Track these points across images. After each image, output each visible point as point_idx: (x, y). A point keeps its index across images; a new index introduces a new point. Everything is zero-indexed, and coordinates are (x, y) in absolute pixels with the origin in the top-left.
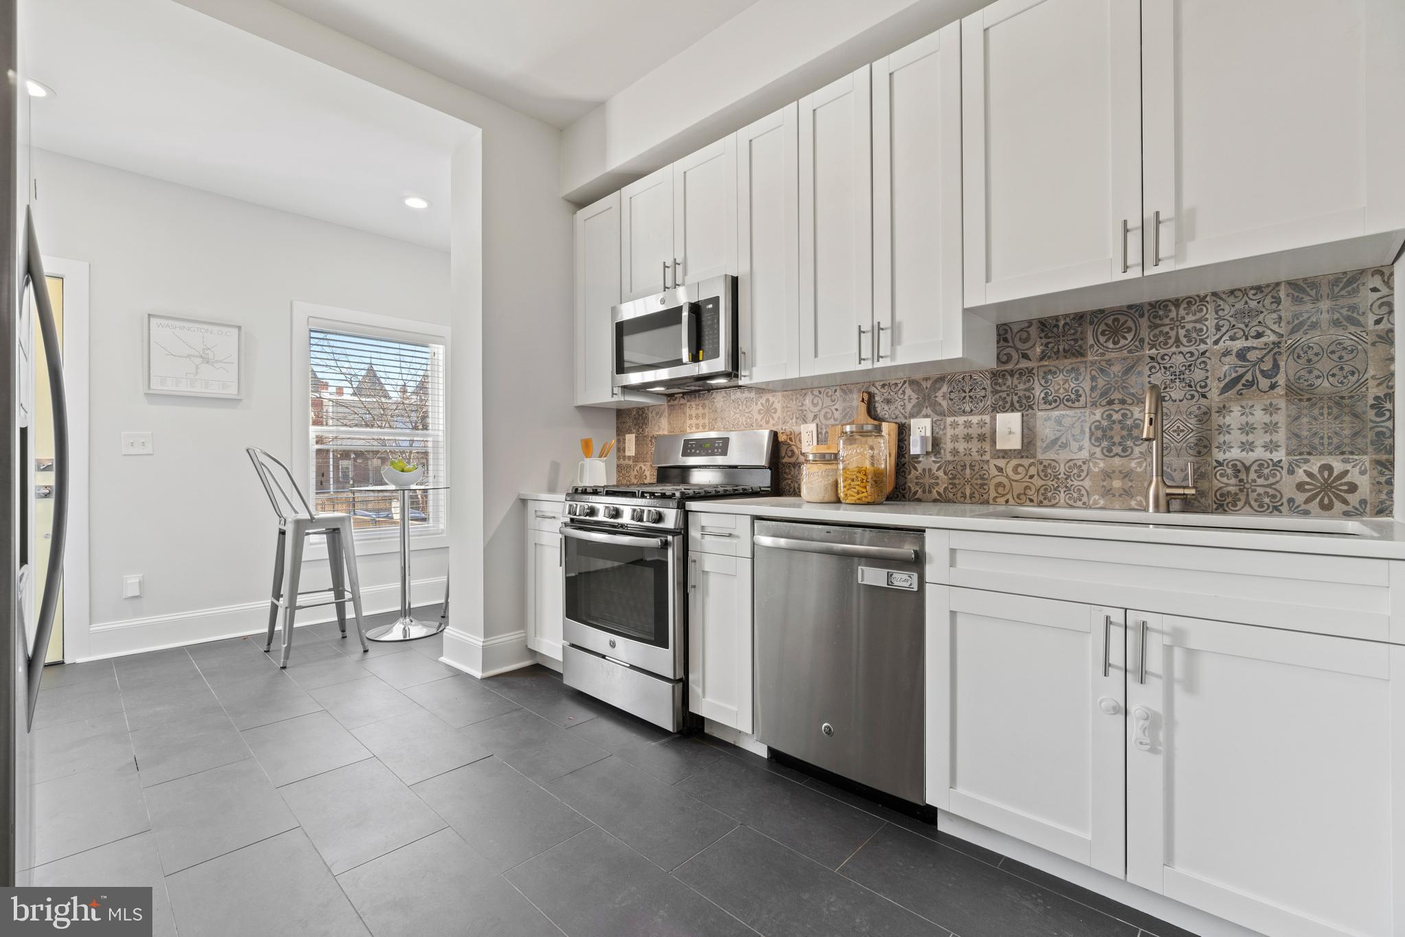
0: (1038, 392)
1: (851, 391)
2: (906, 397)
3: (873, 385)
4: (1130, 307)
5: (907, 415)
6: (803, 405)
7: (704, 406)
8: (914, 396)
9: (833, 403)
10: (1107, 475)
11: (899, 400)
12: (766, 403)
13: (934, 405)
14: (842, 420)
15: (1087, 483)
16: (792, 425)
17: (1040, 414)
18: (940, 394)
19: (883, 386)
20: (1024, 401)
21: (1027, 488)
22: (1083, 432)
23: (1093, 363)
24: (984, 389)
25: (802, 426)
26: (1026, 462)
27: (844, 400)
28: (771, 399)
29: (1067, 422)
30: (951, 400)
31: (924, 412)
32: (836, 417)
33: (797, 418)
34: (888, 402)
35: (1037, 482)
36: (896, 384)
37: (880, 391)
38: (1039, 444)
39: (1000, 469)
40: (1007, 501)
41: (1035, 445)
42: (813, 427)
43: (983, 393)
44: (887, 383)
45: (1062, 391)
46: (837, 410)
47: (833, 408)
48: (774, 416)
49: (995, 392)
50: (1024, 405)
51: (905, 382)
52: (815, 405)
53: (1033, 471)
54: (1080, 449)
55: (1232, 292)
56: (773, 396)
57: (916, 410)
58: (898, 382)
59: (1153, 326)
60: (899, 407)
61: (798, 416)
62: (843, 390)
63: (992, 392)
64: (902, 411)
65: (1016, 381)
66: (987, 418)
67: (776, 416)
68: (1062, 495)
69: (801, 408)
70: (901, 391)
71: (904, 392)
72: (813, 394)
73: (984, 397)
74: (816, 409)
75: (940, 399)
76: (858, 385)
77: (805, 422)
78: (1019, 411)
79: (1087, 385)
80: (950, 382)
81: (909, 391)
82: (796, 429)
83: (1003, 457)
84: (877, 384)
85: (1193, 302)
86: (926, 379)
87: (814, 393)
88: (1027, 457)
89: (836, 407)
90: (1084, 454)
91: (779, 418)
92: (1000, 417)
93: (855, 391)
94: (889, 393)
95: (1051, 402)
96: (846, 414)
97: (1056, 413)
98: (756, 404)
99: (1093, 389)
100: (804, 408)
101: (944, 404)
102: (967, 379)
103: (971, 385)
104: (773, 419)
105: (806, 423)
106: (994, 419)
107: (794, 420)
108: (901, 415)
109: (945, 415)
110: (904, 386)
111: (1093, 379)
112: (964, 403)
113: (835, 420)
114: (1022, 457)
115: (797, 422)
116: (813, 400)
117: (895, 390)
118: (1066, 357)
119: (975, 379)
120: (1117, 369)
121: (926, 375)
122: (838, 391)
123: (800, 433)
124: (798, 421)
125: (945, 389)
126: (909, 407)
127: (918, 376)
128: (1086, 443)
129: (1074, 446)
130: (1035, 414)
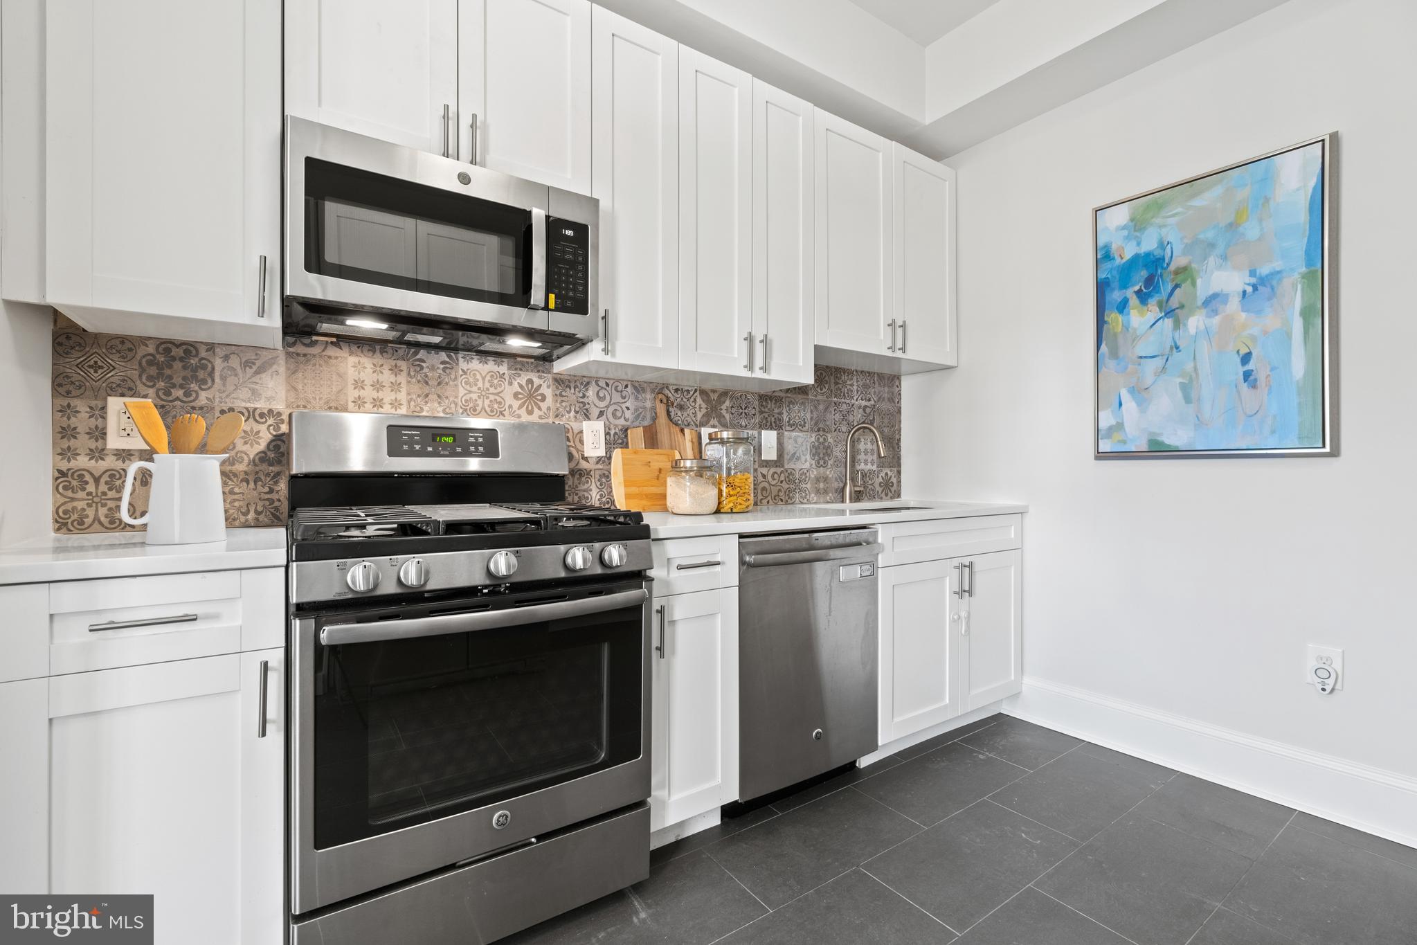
0: (785, 417)
1: (644, 390)
2: (697, 406)
3: (667, 388)
4: (827, 367)
5: (698, 423)
6: (584, 396)
7: (395, 370)
8: (704, 406)
9: (623, 401)
10: (818, 480)
11: (691, 407)
12: (527, 385)
13: (720, 417)
14: (633, 422)
15: (809, 486)
16: (569, 419)
17: (786, 433)
18: (724, 407)
19: (677, 390)
20: (778, 422)
21: (780, 490)
22: (807, 449)
23: (812, 400)
24: (754, 408)
25: (584, 422)
26: (779, 470)
27: (637, 399)
28: (537, 381)
29: (800, 441)
30: (732, 414)
31: (712, 422)
32: (627, 417)
33: (577, 412)
34: (681, 407)
35: (785, 486)
36: (688, 391)
37: (673, 396)
38: (786, 456)
39: (764, 476)
40: (768, 502)
41: (783, 457)
42: (599, 426)
43: (753, 412)
44: (680, 388)
45: (797, 418)
46: (628, 408)
47: (624, 406)
48: (541, 404)
49: (761, 412)
50: (777, 425)
51: (696, 391)
52: (601, 399)
53: (782, 478)
54: (806, 461)
55: (862, 372)
56: (540, 377)
57: (705, 419)
58: (690, 389)
59: (836, 383)
60: (691, 414)
61: (577, 409)
62: (635, 387)
63: (759, 412)
64: (694, 419)
65: (773, 406)
66: (756, 433)
67: (544, 405)
68: (797, 495)
69: (582, 400)
70: (692, 399)
71: (695, 399)
72: (598, 385)
73: (754, 415)
74: (602, 404)
75: (724, 412)
76: (651, 385)
77: (587, 417)
78: (775, 430)
79: (808, 416)
80: (732, 398)
81: (699, 400)
82: (575, 426)
83: (766, 466)
84: (671, 387)
85: (850, 373)
86: (714, 391)
87: (600, 384)
88: (779, 467)
89: (628, 404)
90: (807, 465)
91: (549, 408)
92: (764, 432)
93: (648, 390)
94: (682, 399)
95: (793, 426)
96: (638, 416)
97: (794, 434)
98: (511, 384)
99: (812, 419)
100: (586, 400)
101: (727, 416)
102: (743, 397)
103: (746, 404)
104: (540, 408)
105: (589, 419)
106: (760, 434)
107: (572, 414)
108: (692, 423)
109: (727, 428)
110: (695, 395)
111: (812, 412)
112: (741, 418)
113: (626, 420)
114: (777, 467)
115: (576, 417)
116: (598, 392)
117: (687, 397)
118: (799, 393)
119: (748, 399)
120: (821, 407)
121: (714, 388)
122: (629, 386)
123: (581, 432)
124: (578, 416)
125: (727, 403)
126: (699, 415)
127: (707, 387)
128: (808, 457)
129: (803, 458)
130: (783, 434)
